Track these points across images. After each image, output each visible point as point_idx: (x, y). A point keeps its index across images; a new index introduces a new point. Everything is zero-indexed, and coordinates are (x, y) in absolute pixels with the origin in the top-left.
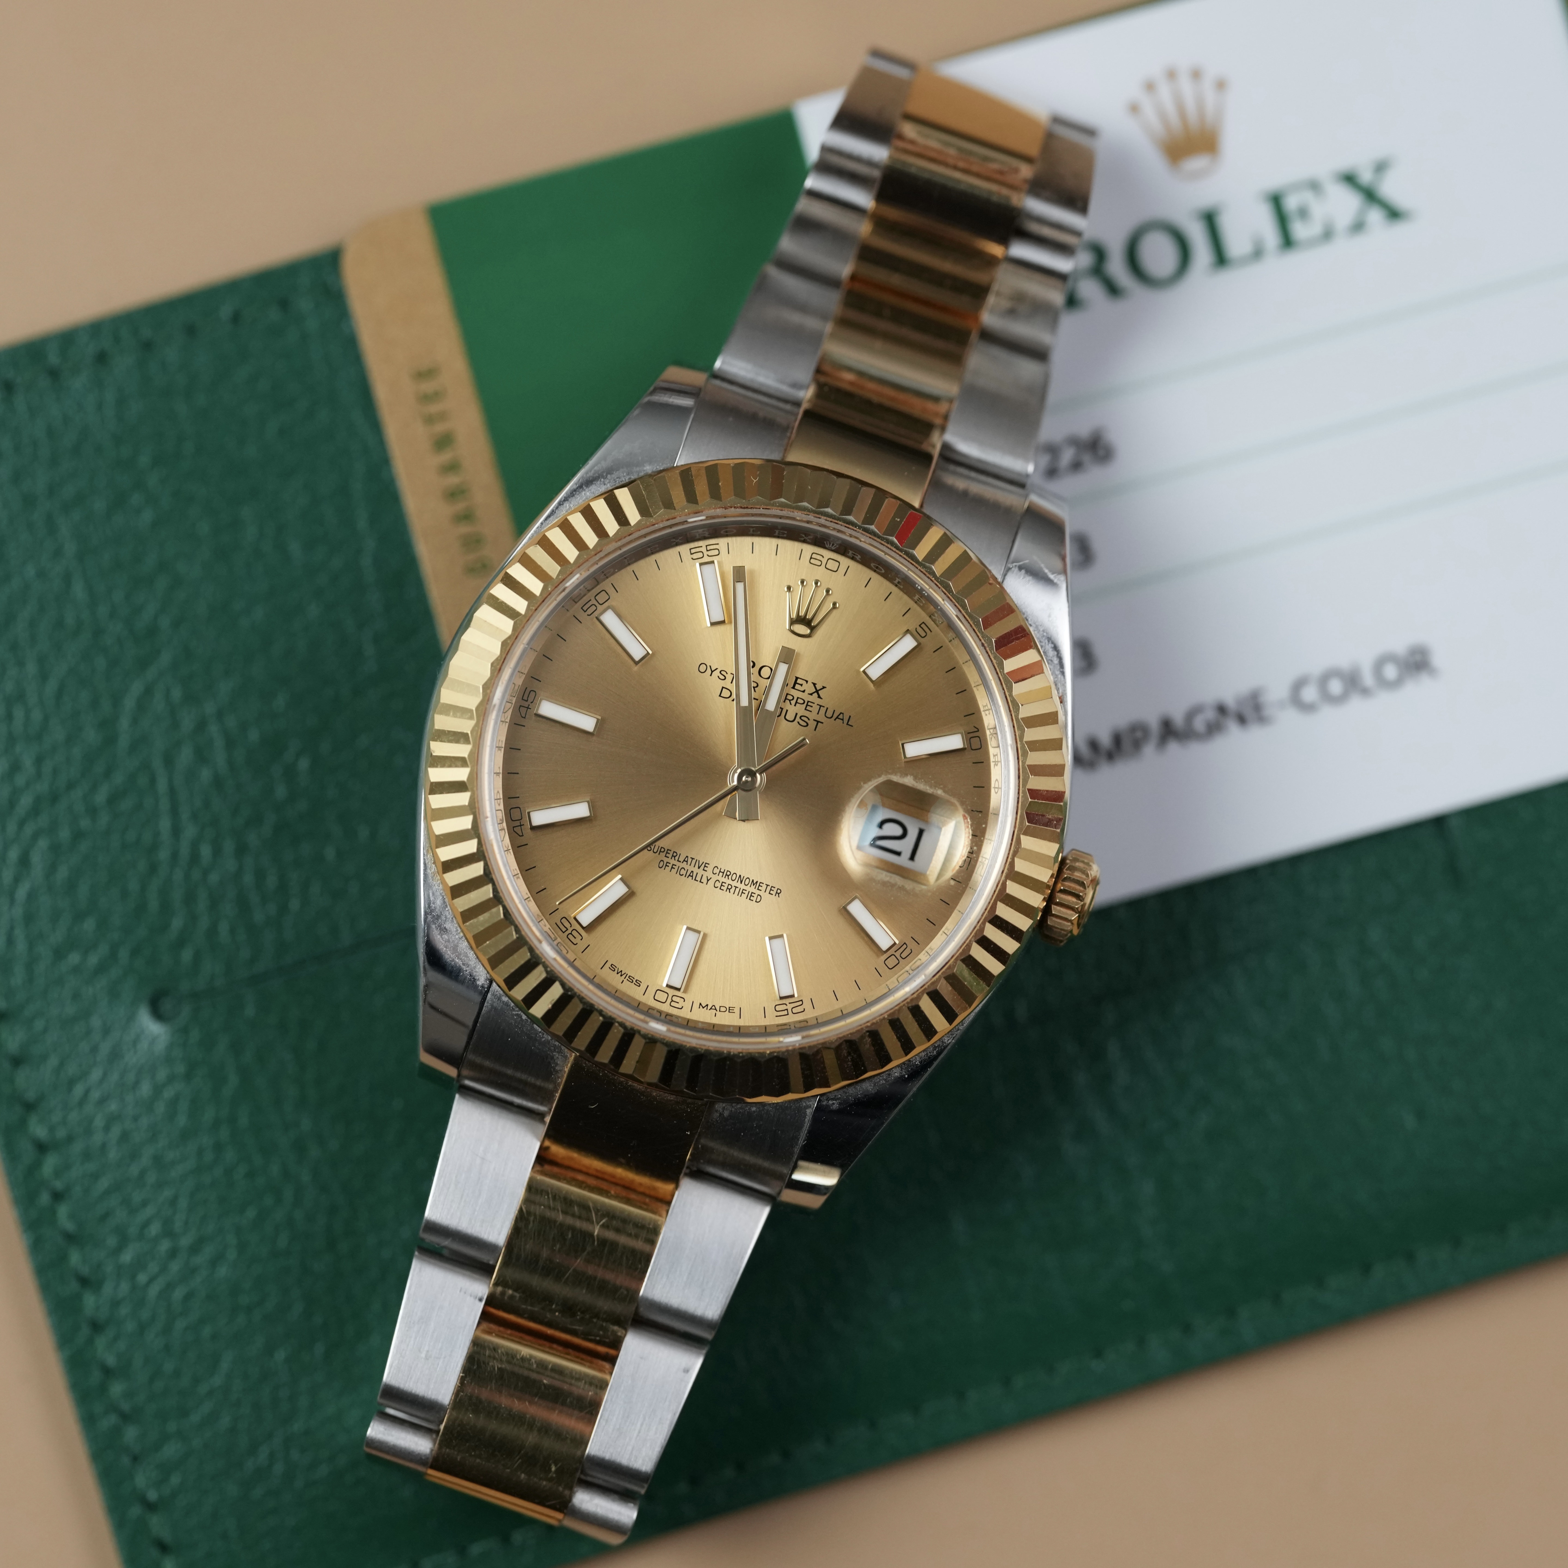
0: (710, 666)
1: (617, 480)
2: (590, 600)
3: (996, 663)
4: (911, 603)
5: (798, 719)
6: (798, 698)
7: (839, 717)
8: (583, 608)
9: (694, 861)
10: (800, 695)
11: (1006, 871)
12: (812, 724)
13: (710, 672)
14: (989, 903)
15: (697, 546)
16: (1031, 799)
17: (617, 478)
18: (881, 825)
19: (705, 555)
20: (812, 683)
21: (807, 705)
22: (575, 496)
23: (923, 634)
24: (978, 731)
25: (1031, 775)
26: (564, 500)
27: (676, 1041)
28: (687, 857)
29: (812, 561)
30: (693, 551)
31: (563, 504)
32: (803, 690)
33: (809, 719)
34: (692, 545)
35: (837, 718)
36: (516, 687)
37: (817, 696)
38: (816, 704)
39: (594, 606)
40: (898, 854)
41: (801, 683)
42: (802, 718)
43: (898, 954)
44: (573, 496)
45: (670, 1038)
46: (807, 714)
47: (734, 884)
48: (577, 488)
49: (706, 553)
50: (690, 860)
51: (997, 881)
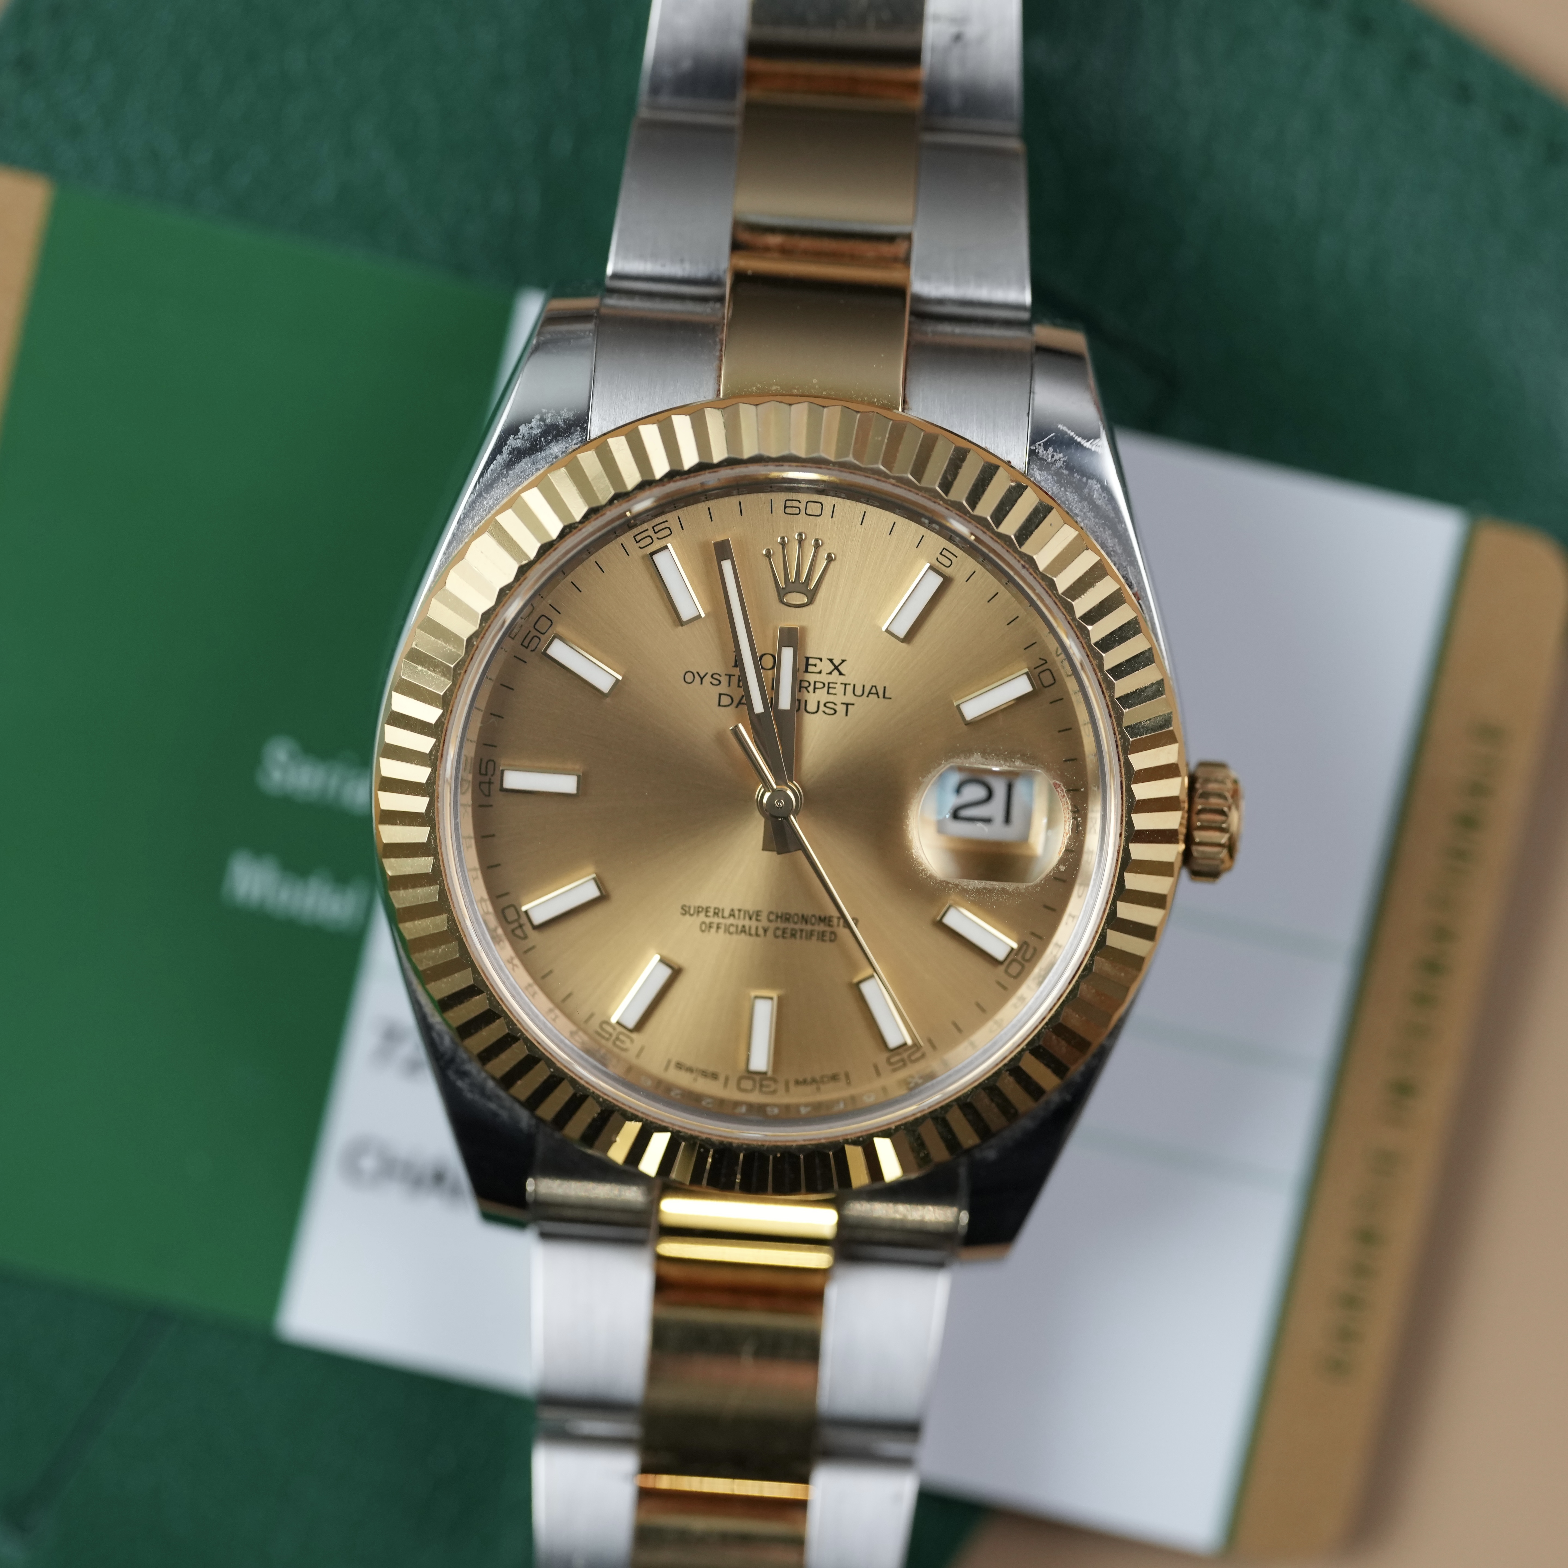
0: (698, 673)
1: (523, 474)
2: (530, 632)
3: (1046, 585)
4: (922, 530)
5: (822, 708)
6: (815, 682)
7: (872, 692)
8: (524, 644)
9: (742, 913)
10: (817, 677)
11: (1123, 833)
12: (841, 709)
13: (700, 679)
14: (1114, 876)
15: (641, 531)
16: (1132, 737)
17: (521, 472)
18: (958, 790)
19: (655, 539)
20: (828, 659)
21: (829, 688)
22: (476, 508)
23: (948, 563)
24: (1046, 662)
25: (1125, 709)
26: (464, 518)
27: (779, 1144)
28: (732, 910)
29: (788, 510)
30: (638, 538)
31: (464, 523)
32: (818, 671)
33: (835, 704)
34: (635, 531)
35: (870, 693)
36: (469, 760)
37: (838, 673)
38: (839, 684)
39: (536, 638)
40: (987, 821)
41: (814, 663)
42: (827, 705)
43: (1019, 958)
44: (474, 508)
45: (770, 1141)
46: (831, 698)
47: (797, 927)
48: (476, 498)
49: (654, 536)
50: (736, 913)
51: (1117, 848)
